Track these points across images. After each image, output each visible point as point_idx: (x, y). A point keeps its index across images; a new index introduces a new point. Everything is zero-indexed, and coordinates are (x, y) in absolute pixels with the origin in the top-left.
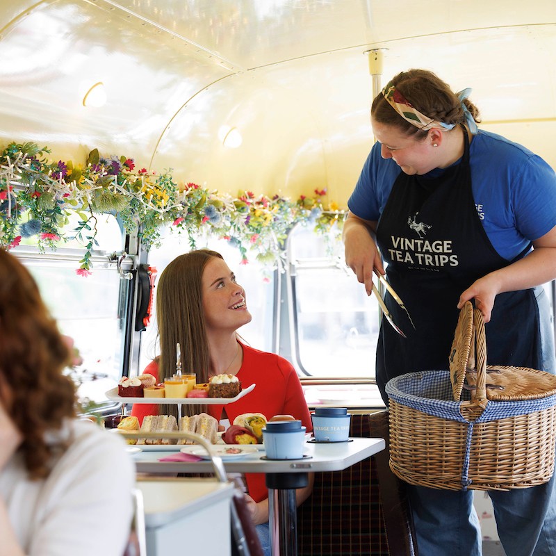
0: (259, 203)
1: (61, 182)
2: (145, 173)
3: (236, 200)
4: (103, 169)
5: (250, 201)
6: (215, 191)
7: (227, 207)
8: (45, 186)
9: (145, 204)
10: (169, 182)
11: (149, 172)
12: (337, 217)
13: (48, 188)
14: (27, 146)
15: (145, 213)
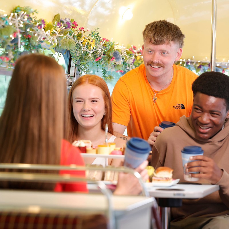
0: (138, 53)
1: (42, 31)
2: (83, 30)
3: (128, 49)
4: (63, 25)
5: (135, 51)
6: (117, 43)
7: (123, 53)
8: (33, 32)
9: (83, 47)
10: (97, 35)
11: (85, 29)
12: (181, 63)
13: (35, 34)
14: (26, 8)
15: (83, 52)
